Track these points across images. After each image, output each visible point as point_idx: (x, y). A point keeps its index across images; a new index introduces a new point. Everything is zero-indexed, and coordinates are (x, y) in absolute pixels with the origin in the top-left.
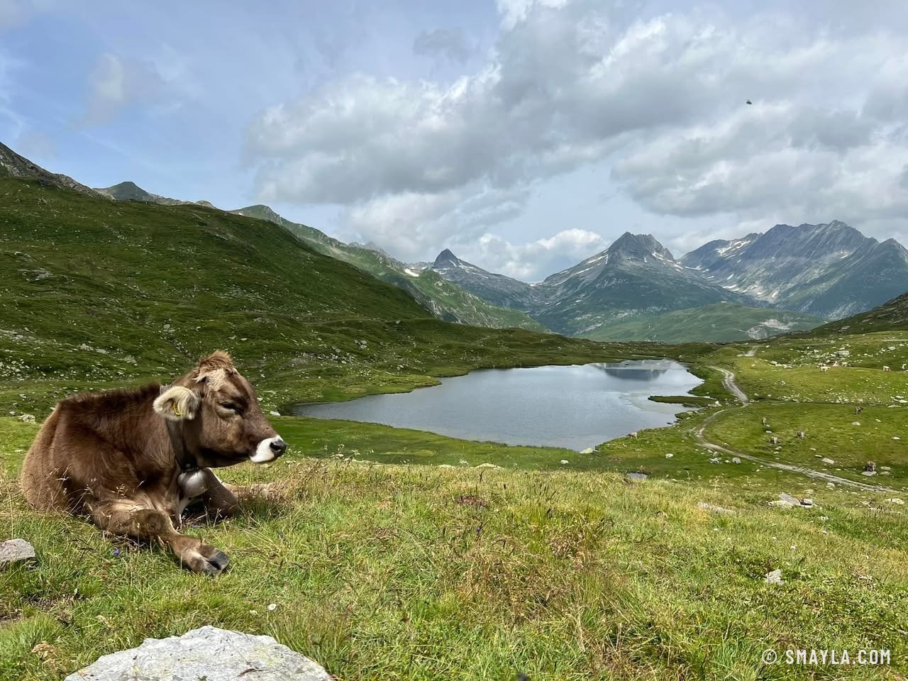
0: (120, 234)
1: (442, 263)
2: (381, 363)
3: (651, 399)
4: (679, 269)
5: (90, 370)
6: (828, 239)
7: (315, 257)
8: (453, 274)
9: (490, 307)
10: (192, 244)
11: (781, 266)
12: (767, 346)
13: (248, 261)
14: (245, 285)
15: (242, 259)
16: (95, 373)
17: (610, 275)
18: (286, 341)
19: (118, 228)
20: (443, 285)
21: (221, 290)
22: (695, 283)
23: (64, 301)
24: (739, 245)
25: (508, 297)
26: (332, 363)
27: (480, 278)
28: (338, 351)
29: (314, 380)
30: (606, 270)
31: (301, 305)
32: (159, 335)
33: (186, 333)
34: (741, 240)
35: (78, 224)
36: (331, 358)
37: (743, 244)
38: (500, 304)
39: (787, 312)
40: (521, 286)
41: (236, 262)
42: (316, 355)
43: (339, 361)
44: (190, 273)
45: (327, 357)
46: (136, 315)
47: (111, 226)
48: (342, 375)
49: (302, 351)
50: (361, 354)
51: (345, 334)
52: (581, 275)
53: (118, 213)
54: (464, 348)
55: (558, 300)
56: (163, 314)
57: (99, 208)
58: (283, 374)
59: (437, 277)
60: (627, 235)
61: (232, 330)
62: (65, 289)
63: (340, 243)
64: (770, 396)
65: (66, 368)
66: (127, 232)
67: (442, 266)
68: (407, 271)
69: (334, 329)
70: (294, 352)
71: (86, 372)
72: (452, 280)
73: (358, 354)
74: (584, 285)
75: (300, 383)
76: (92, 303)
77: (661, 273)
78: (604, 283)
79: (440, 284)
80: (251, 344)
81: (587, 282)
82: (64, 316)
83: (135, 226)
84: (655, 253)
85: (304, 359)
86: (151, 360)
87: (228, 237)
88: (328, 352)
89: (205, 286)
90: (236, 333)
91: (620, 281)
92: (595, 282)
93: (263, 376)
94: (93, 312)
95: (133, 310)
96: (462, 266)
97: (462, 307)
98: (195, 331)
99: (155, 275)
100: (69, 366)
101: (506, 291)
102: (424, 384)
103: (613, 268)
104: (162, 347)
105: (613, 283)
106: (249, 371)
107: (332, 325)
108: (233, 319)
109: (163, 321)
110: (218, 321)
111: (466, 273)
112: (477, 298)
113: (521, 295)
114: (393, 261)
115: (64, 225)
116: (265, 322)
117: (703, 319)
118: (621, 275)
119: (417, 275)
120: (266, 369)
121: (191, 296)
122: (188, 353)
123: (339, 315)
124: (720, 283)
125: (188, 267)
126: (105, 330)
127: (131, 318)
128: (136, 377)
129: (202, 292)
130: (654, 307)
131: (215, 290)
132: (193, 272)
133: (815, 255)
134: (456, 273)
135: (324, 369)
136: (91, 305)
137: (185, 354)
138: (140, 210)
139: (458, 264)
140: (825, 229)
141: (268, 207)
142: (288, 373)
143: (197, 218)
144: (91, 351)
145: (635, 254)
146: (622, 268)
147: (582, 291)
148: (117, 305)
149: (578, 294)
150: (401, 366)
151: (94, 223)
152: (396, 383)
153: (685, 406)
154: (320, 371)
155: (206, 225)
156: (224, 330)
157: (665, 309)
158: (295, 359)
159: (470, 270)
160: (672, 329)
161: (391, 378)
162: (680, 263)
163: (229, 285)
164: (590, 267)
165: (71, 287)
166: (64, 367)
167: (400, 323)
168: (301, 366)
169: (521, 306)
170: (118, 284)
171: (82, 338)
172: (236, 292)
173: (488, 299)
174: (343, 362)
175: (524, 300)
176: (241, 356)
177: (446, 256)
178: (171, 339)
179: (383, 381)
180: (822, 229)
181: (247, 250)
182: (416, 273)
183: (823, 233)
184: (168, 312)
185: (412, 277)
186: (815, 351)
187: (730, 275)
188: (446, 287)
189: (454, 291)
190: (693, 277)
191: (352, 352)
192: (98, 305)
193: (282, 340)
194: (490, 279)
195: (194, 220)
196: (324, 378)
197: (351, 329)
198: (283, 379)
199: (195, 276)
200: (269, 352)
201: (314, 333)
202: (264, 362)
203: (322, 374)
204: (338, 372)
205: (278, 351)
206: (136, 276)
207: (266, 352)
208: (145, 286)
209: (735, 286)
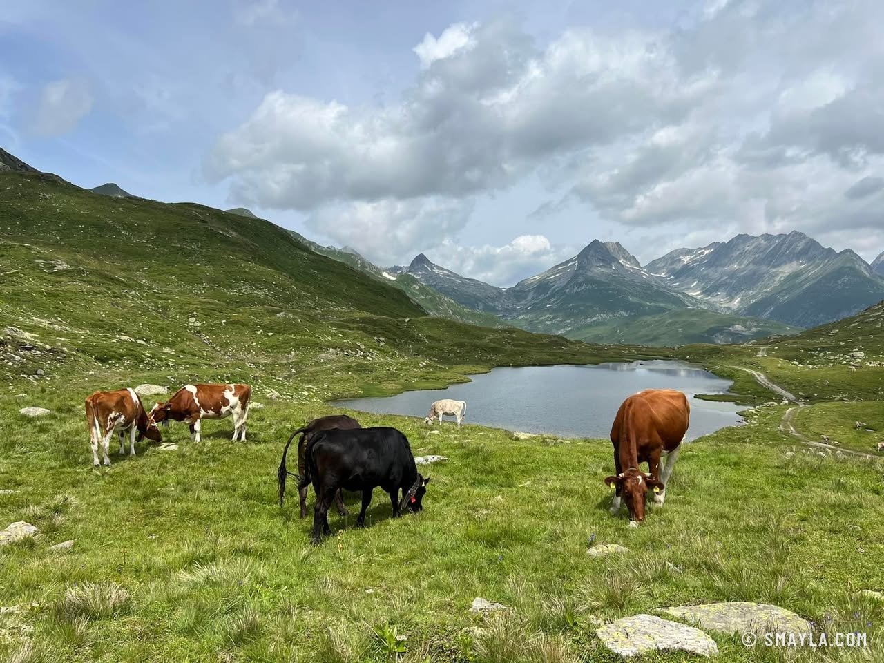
0: (124, 229)
1: (416, 267)
2: (402, 360)
3: (696, 397)
4: (646, 276)
5: (142, 361)
6: (788, 248)
7: (311, 257)
8: (427, 278)
9: (465, 310)
10: (197, 241)
11: (743, 274)
12: (776, 348)
13: (252, 258)
14: (253, 282)
15: (246, 256)
16: (147, 364)
17: (580, 281)
18: (311, 336)
19: (121, 223)
20: (420, 288)
21: (230, 287)
22: (662, 290)
23: (89, 293)
24: (702, 253)
25: (480, 301)
26: (359, 359)
27: (454, 282)
28: (363, 347)
29: (345, 376)
30: (575, 276)
31: (309, 302)
32: (187, 328)
33: (212, 327)
34: (704, 248)
35: (82, 219)
36: (357, 354)
37: (706, 253)
38: (473, 307)
39: (751, 319)
40: (493, 291)
41: (241, 259)
42: (343, 351)
43: (365, 357)
44: (197, 269)
45: (354, 353)
46: (159, 308)
47: (114, 221)
48: (372, 371)
49: (328, 346)
50: (383, 351)
51: (363, 331)
52: (551, 281)
53: (121, 209)
54: (477, 347)
55: (529, 304)
56: (187, 308)
57: (101, 204)
58: (313, 369)
59: (414, 281)
60: (596, 242)
61: (257, 324)
62: (84, 281)
63: (319, 246)
64: (816, 395)
65: (119, 358)
66: (130, 227)
67: (416, 270)
68: (385, 274)
69: (350, 325)
70: (322, 348)
71: (140, 362)
72: (426, 284)
73: (379, 350)
74: (554, 289)
75: (333, 378)
76: (116, 295)
77: (629, 279)
78: (574, 288)
79: (417, 288)
80: (278, 339)
81: (558, 287)
82: (92, 307)
83: (139, 222)
84: (622, 260)
85: (331, 354)
86: (185, 353)
87: (231, 234)
88: (354, 348)
89: (214, 282)
90: (262, 327)
91: (590, 287)
92: (565, 287)
93: (293, 370)
94: (118, 304)
95: (154, 303)
96: (436, 271)
97: (437, 310)
98: (222, 324)
99: (163, 271)
100: (122, 355)
101: (478, 294)
102: (455, 381)
103: (581, 275)
104: (191, 340)
105: (582, 288)
106: (280, 366)
107: (347, 321)
108: (255, 314)
109: (188, 314)
110: (241, 315)
111: (440, 277)
112: (453, 302)
113: (494, 299)
114: (370, 265)
115: (68, 220)
116: (289, 317)
117: (670, 323)
118: (590, 281)
119: (394, 279)
120: (296, 364)
121: (201, 291)
122: (216, 346)
123: (348, 312)
124: (684, 289)
125: (195, 263)
126: (134, 322)
127: (154, 310)
128: (186, 368)
129: (211, 288)
130: (622, 313)
131: (224, 286)
132: (200, 268)
133: (776, 264)
134: (430, 277)
135: (353, 365)
136: (114, 297)
137: (214, 348)
138: (141, 206)
139: (432, 268)
140: (784, 240)
141: (248, 211)
142: (318, 368)
143: (196, 216)
144: (132, 342)
145: (603, 260)
146: (589, 274)
147: (553, 296)
148: (138, 298)
149: (549, 298)
150: (424, 363)
151: (97, 218)
152: (427, 379)
153: (738, 404)
154: (350, 367)
155: (206, 222)
156: (250, 325)
157: (633, 314)
158: (324, 355)
159: (444, 274)
160: (640, 333)
161: (421, 374)
162: (646, 270)
163: (237, 281)
164: (560, 273)
165: (88, 279)
166: (117, 356)
167: (409, 321)
168: (330, 361)
169: (493, 309)
170: (129, 278)
171: (114, 329)
172: (245, 288)
173: (463, 303)
174: (369, 358)
175: (496, 304)
176: (270, 350)
177: (421, 260)
178: (198, 332)
179: (415, 378)
180: (782, 239)
181: (251, 248)
182: (394, 276)
183: (783, 243)
184: (191, 306)
185: (390, 280)
186: (827, 353)
187: (694, 282)
188: (422, 290)
189: (430, 294)
190: (659, 283)
191: (374, 349)
192: (121, 296)
193: (307, 335)
194: (463, 283)
195: (194, 218)
196: (355, 374)
197: (367, 326)
198: (314, 374)
199: (204, 272)
200: (297, 346)
201: (335, 330)
202: (292, 358)
203: (352, 369)
204: (367, 368)
205: (306, 346)
206: (144, 271)
207: (294, 347)
208: (155, 281)
209: (698, 292)
